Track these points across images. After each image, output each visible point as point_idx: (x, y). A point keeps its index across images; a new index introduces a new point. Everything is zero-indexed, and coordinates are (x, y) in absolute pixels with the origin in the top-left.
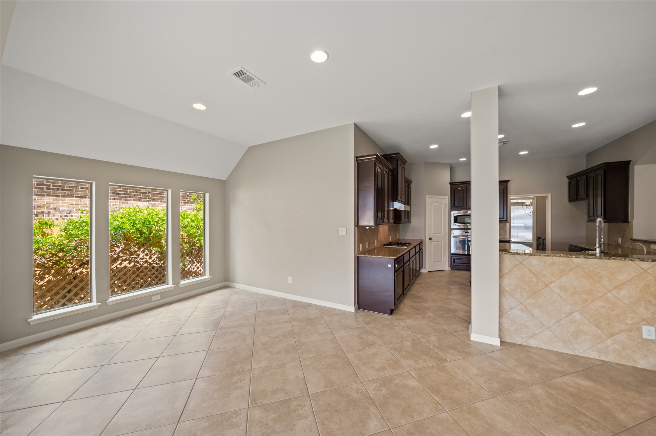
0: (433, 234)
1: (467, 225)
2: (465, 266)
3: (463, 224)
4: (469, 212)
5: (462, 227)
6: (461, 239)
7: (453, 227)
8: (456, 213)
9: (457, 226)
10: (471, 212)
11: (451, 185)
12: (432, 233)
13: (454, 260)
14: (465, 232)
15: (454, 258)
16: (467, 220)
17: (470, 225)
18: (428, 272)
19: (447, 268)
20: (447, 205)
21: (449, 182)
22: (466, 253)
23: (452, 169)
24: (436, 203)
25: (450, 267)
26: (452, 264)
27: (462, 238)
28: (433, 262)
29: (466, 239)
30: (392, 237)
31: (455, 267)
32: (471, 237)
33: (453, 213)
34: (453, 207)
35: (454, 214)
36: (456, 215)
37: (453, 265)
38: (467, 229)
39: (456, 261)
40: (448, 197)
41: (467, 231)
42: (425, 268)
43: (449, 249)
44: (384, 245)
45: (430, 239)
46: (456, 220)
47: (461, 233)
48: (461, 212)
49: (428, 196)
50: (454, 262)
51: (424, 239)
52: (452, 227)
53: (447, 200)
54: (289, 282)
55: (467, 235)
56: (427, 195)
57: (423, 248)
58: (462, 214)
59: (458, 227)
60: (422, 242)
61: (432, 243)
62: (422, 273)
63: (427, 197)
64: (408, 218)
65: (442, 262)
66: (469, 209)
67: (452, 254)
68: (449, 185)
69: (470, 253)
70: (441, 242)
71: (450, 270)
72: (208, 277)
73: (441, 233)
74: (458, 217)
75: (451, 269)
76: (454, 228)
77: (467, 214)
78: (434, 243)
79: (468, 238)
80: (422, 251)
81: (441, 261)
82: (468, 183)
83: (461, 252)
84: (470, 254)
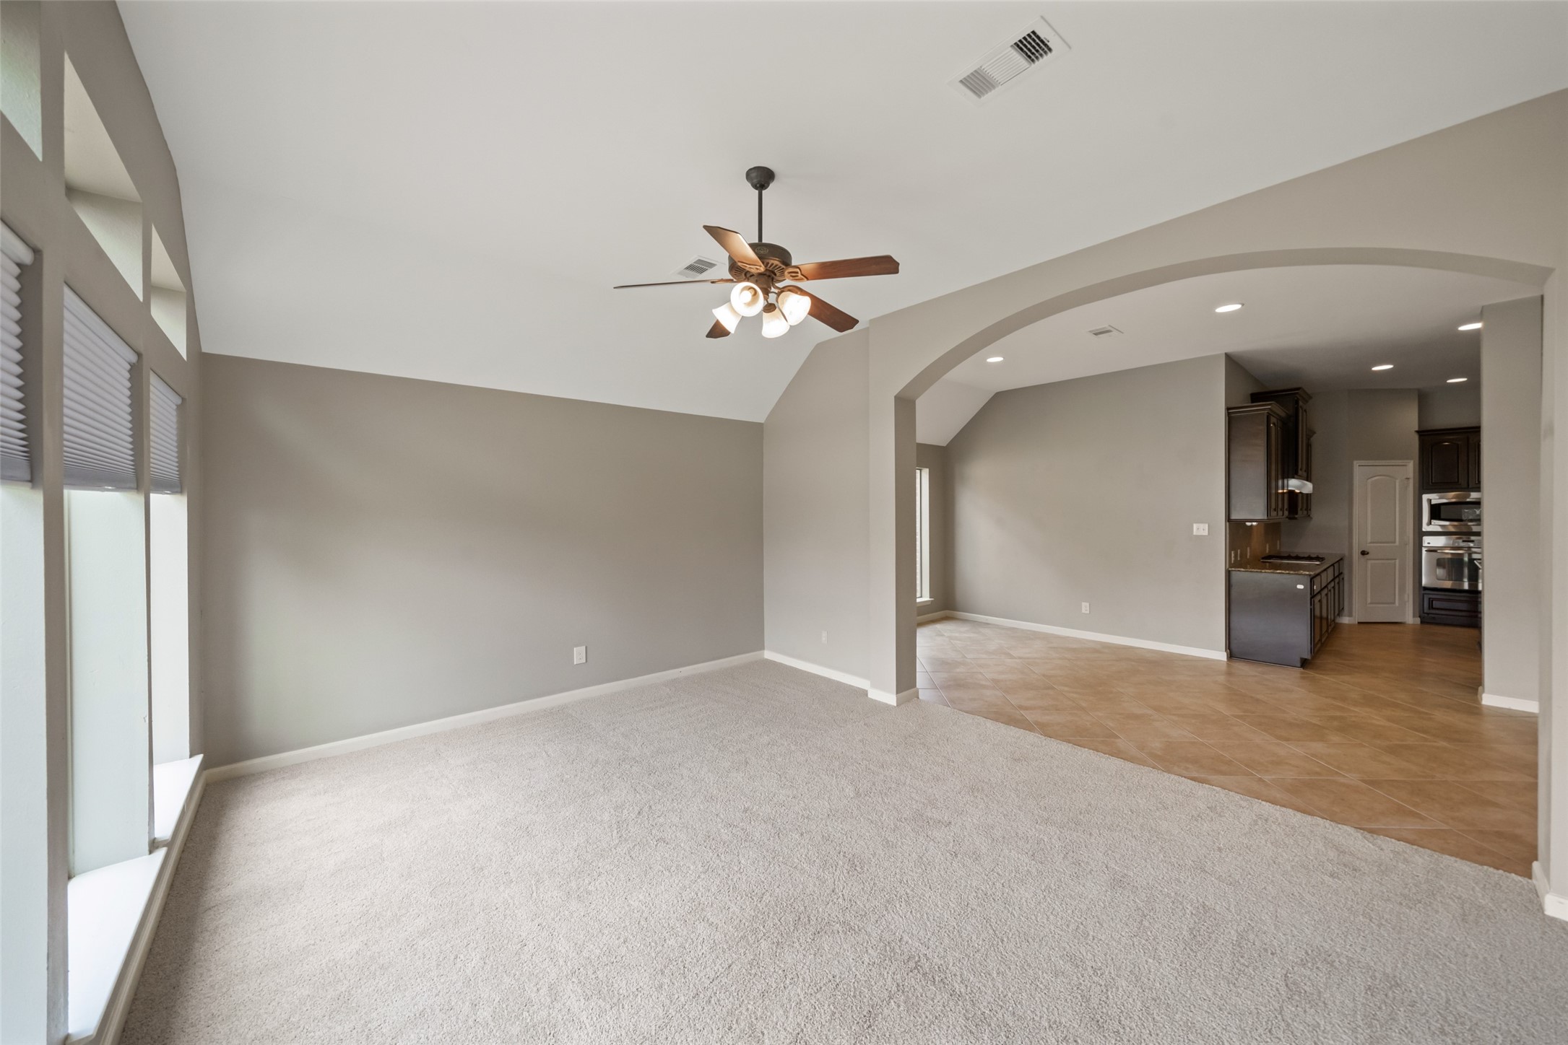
0: (1371, 543)
1: (1470, 524)
2: (1461, 616)
3: (1456, 523)
4: (1474, 496)
5: (1452, 529)
6: (1449, 556)
7: (1425, 528)
8: (1436, 498)
9: (1437, 526)
10: (1482, 495)
11: (1420, 436)
12: (1369, 540)
13: (1431, 601)
14: (1463, 541)
15: (1430, 599)
16: (1467, 513)
17: (1480, 525)
18: (1359, 623)
19: (1410, 618)
20: (1411, 481)
21: (1417, 429)
22: (1466, 586)
23: (1423, 400)
24: (1380, 475)
25: (1420, 617)
26: (1425, 611)
27: (1452, 554)
28: (1371, 603)
29: (1466, 559)
30: (1269, 545)
31: (1434, 618)
32: (1483, 551)
33: (1425, 497)
34: (1426, 484)
35: (1431, 500)
36: (1433, 502)
37: (1428, 614)
38: (1467, 534)
39: (1436, 604)
40: (1412, 462)
41: (1469, 538)
42: (1350, 615)
43: (1417, 577)
44: (1263, 558)
45: (1364, 553)
46: (1436, 512)
47: (1452, 542)
48: (1450, 497)
49: (1358, 462)
50: (1431, 607)
51: (1347, 554)
52: (1424, 530)
53: (1410, 469)
54: (1083, 611)
55: (1470, 548)
56: (1357, 459)
57: (1346, 572)
58: (1454, 500)
59: (1439, 529)
60: (1342, 559)
61: (1370, 562)
62: (1341, 624)
63: (1356, 463)
64: (1307, 509)
65: (1397, 604)
66: (1478, 488)
67: (1425, 589)
68: (1416, 437)
69: (1477, 586)
70: (1393, 561)
71: (1419, 623)
72: (928, 599)
73: (1395, 542)
74: (1442, 507)
75: (1422, 622)
76: (1428, 530)
77: (1468, 500)
78: (1373, 562)
79: (1470, 555)
80: (1343, 579)
81: (1394, 603)
82: (1475, 431)
83: (1448, 584)
84: (1480, 588)
